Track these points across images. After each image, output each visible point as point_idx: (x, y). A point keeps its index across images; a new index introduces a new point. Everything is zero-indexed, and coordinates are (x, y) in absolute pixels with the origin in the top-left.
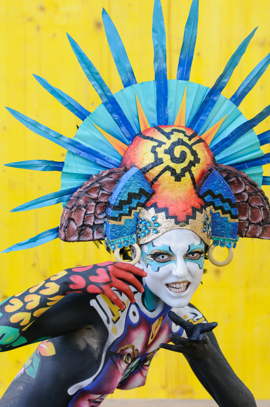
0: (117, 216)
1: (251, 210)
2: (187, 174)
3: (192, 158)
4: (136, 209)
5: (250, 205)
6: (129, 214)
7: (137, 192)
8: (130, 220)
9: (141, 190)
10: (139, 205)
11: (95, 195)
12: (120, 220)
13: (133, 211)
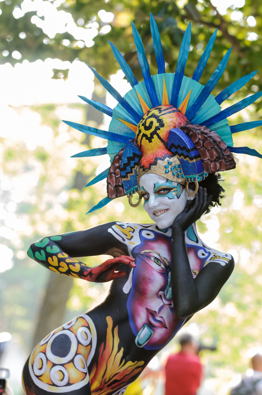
0: (125, 175)
1: (208, 151)
2: (155, 136)
3: (158, 125)
4: (134, 167)
5: (206, 149)
6: (132, 172)
7: (132, 155)
8: (133, 176)
9: (134, 154)
10: (135, 164)
11: (117, 165)
12: (127, 177)
13: (133, 169)
